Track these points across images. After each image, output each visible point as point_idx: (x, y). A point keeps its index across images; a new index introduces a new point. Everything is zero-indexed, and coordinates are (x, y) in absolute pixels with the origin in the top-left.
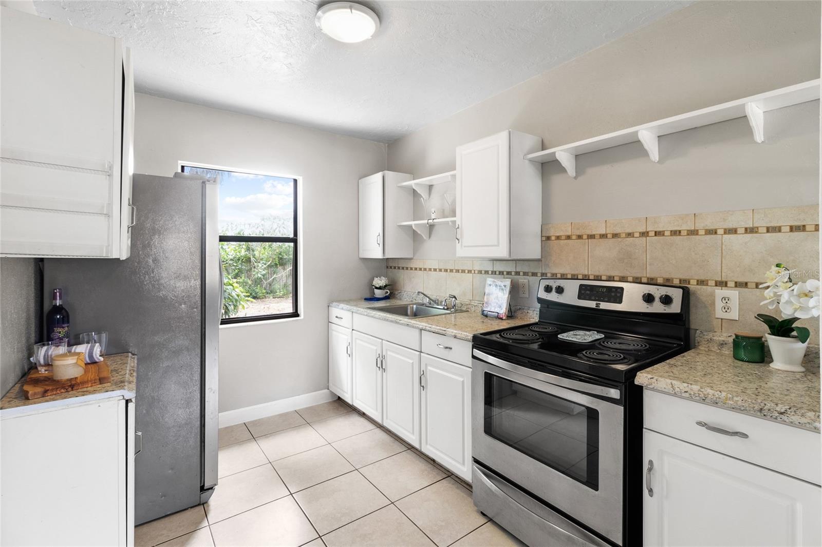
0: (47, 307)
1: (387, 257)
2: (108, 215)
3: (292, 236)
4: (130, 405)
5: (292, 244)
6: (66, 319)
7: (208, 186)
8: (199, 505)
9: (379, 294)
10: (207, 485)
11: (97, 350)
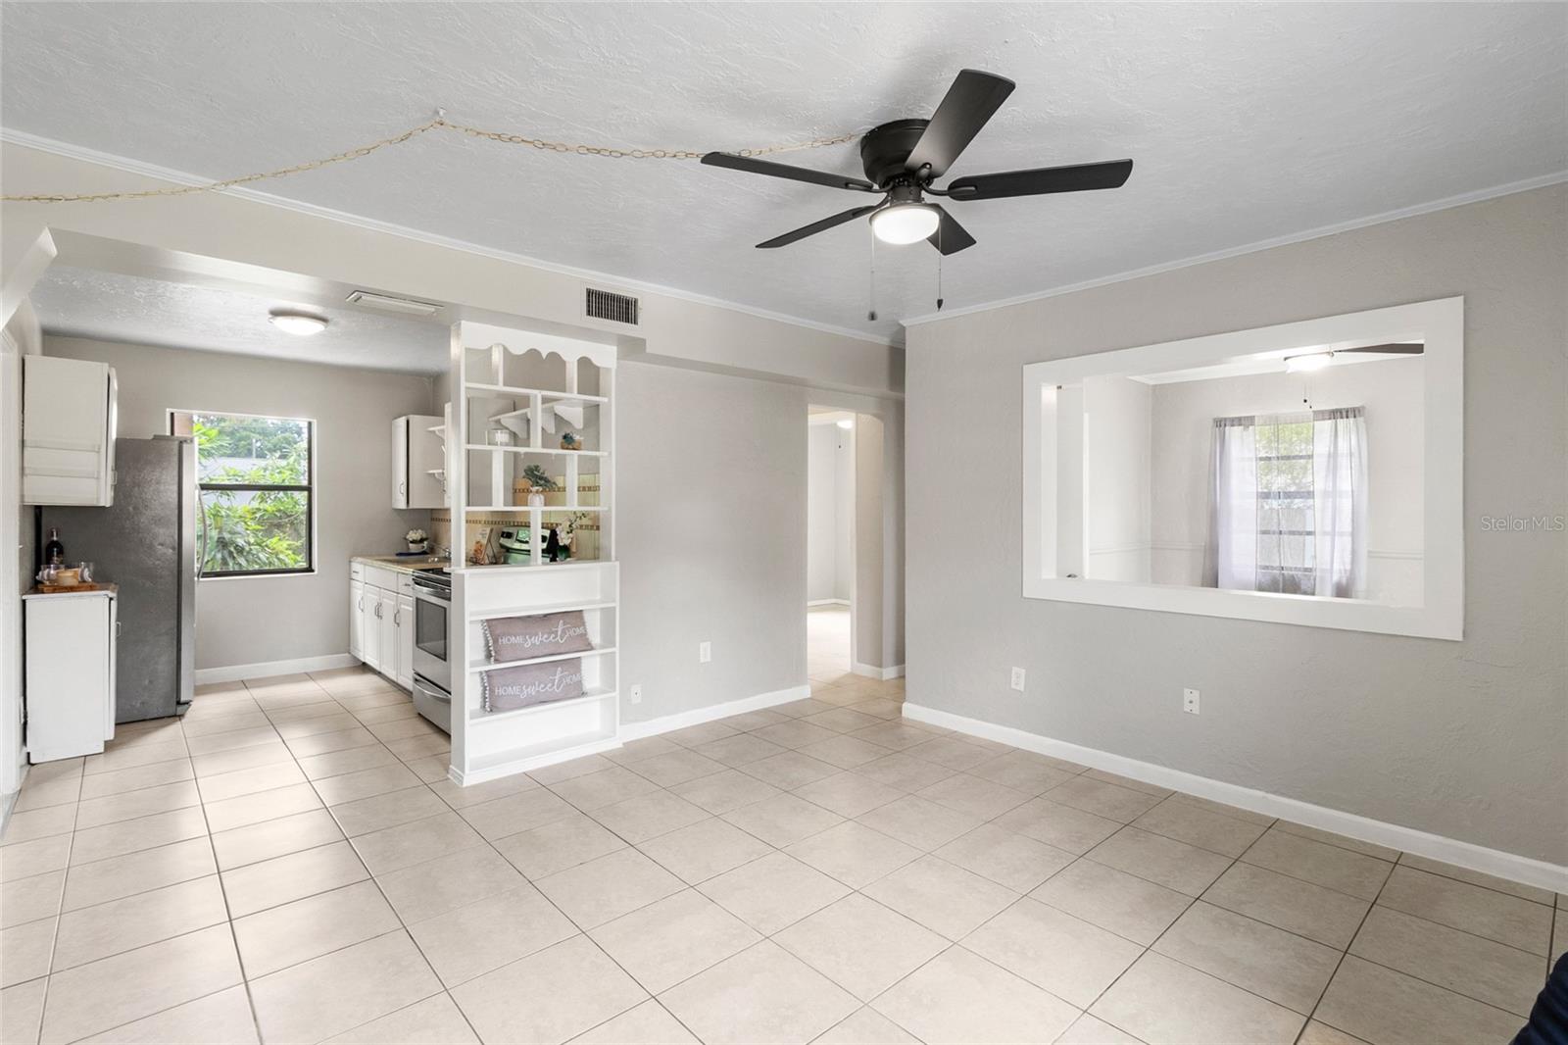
0: (44, 542)
1: (411, 507)
2: (98, 478)
3: (305, 483)
4: (112, 602)
5: (306, 493)
6: (61, 552)
7: (185, 446)
8: (175, 716)
9: (413, 548)
10: (183, 699)
11: (86, 573)
